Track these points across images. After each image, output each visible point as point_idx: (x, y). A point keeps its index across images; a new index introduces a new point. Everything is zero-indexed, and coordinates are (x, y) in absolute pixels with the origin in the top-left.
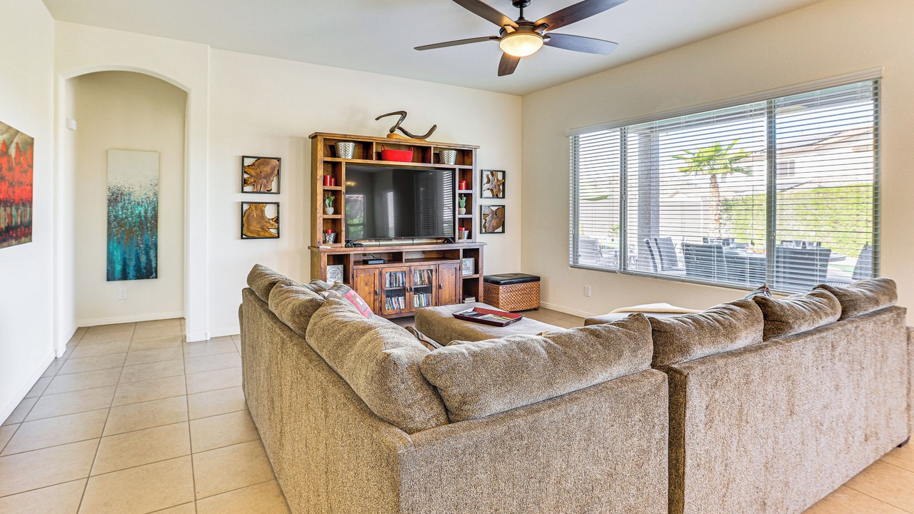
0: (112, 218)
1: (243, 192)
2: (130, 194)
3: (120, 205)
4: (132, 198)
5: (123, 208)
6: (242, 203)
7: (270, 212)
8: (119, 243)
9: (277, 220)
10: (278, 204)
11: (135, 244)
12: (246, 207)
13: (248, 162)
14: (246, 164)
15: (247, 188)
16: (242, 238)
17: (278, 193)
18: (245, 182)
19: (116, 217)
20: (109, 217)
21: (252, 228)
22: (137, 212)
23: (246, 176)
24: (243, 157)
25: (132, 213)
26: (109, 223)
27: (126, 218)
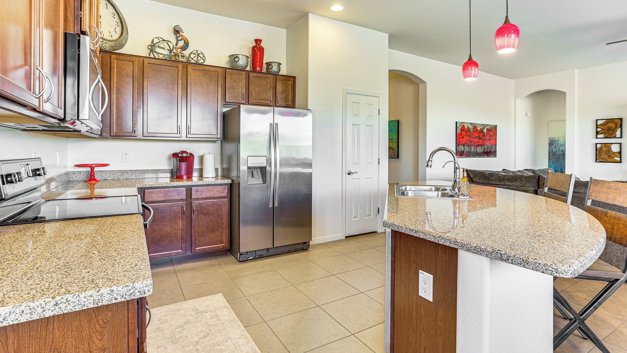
0: (551, 152)
1: (597, 138)
2: (558, 141)
3: (554, 146)
4: (559, 143)
5: (555, 147)
6: (596, 144)
7: (615, 148)
8: (553, 163)
9: (620, 153)
10: (620, 144)
11: (560, 164)
12: (599, 146)
13: (599, 122)
14: (599, 123)
15: (599, 136)
16: (596, 162)
17: (621, 137)
18: (597, 133)
19: (552, 151)
20: (549, 151)
21: (602, 157)
22: (561, 149)
23: (599, 130)
24: (597, 120)
25: (559, 149)
26: (549, 154)
27: (556, 152)
